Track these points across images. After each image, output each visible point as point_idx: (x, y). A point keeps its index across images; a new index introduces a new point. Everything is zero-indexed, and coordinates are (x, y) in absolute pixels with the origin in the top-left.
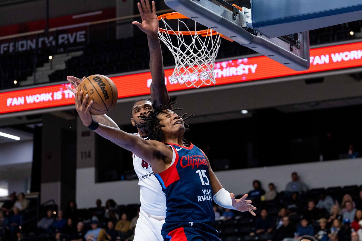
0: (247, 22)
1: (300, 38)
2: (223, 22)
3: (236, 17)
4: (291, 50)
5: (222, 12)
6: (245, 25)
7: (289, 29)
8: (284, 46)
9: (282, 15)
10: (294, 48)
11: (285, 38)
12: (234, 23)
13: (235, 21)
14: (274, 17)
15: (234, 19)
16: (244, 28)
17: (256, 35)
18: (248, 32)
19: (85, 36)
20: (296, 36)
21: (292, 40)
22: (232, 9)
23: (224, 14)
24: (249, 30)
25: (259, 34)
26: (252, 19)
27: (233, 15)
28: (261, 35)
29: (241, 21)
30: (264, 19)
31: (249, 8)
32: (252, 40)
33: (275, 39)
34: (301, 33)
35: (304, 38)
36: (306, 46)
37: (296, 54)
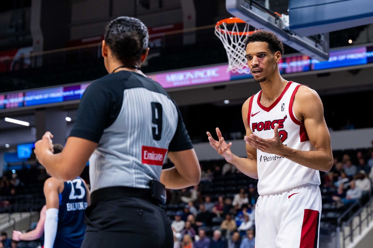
0: (285, 26)
1: (322, 38)
2: (268, 25)
3: (278, 21)
4: (316, 46)
5: (267, 17)
6: (284, 28)
7: (315, 30)
8: (311, 43)
9: (311, 20)
10: (318, 45)
11: (312, 38)
12: (276, 26)
13: (277, 24)
14: (306, 21)
15: (276, 23)
16: (283, 30)
17: (292, 34)
18: (286, 32)
19: (162, 43)
20: (319, 36)
21: (316, 39)
22: (275, 15)
23: (269, 19)
24: (287, 31)
25: (294, 34)
26: (290, 23)
27: (276, 20)
28: (295, 35)
29: (281, 24)
30: (298, 23)
31: (287, 15)
32: (289, 38)
33: (305, 38)
34: (323, 34)
35: (325, 38)
36: (327, 44)
37: (320, 49)
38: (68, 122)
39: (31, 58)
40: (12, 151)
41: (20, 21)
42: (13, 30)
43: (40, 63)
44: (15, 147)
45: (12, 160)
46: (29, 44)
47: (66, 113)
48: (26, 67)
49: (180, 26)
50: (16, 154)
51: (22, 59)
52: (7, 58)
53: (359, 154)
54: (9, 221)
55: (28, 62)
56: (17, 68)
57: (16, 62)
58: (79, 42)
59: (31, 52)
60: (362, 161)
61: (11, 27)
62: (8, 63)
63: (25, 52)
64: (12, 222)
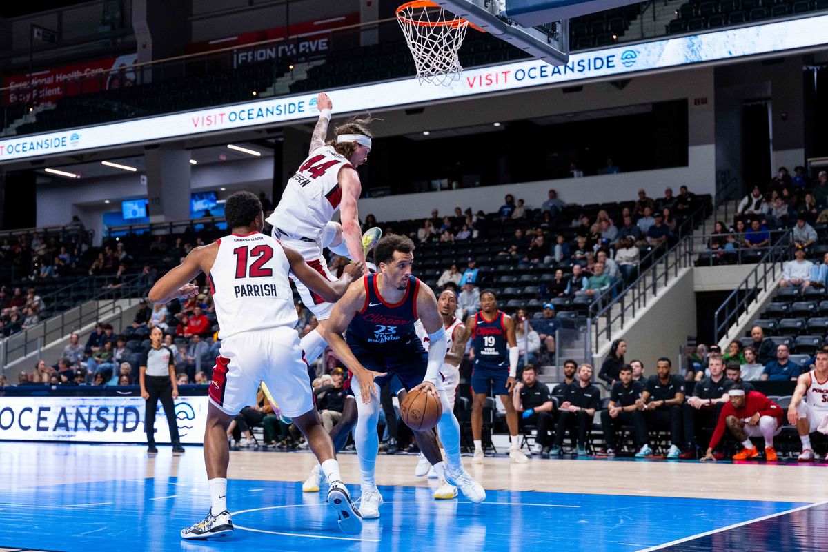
0: (500, 10)
1: (559, 29)
2: (473, 9)
3: (489, 4)
4: (549, 42)
6: (498, 13)
7: (547, 17)
8: (541, 38)
10: (551, 39)
11: (540, 28)
12: (486, 10)
13: (488, 8)
15: (486, 6)
16: (497, 16)
17: (511, 24)
18: (501, 21)
19: (328, 43)
20: (554, 26)
21: (549, 30)
24: (503, 19)
25: (513, 23)
26: (506, 6)
27: (486, 1)
28: (516, 24)
29: (493, 8)
30: (520, 6)
32: (505, 30)
33: (531, 28)
34: (559, 22)
35: (563, 29)
36: (566, 39)
37: (555, 46)
38: (193, 165)
39: (135, 70)
40: (114, 210)
41: (118, 14)
42: (107, 28)
43: (148, 77)
44: (118, 204)
45: (115, 224)
46: (131, 49)
47: (189, 153)
48: (127, 84)
49: (354, 17)
50: (120, 214)
51: (123, 71)
52: (101, 70)
53: (626, 211)
54: (114, 309)
55: (131, 76)
56: (116, 86)
57: (114, 77)
58: (204, 46)
59: (136, 62)
60: (627, 221)
61: (104, 23)
62: (102, 77)
63: (127, 61)
64: (118, 311)
